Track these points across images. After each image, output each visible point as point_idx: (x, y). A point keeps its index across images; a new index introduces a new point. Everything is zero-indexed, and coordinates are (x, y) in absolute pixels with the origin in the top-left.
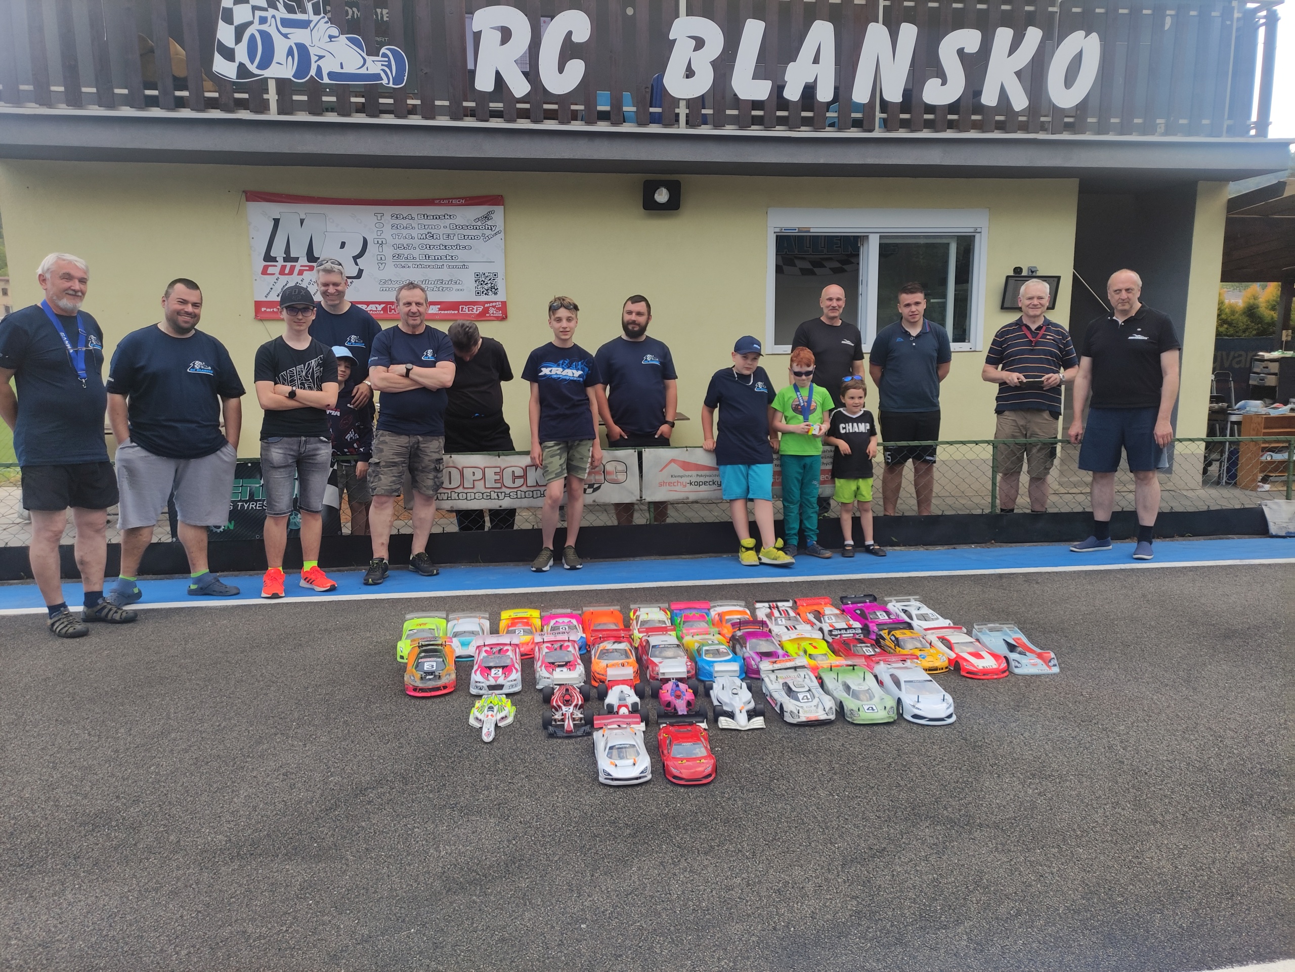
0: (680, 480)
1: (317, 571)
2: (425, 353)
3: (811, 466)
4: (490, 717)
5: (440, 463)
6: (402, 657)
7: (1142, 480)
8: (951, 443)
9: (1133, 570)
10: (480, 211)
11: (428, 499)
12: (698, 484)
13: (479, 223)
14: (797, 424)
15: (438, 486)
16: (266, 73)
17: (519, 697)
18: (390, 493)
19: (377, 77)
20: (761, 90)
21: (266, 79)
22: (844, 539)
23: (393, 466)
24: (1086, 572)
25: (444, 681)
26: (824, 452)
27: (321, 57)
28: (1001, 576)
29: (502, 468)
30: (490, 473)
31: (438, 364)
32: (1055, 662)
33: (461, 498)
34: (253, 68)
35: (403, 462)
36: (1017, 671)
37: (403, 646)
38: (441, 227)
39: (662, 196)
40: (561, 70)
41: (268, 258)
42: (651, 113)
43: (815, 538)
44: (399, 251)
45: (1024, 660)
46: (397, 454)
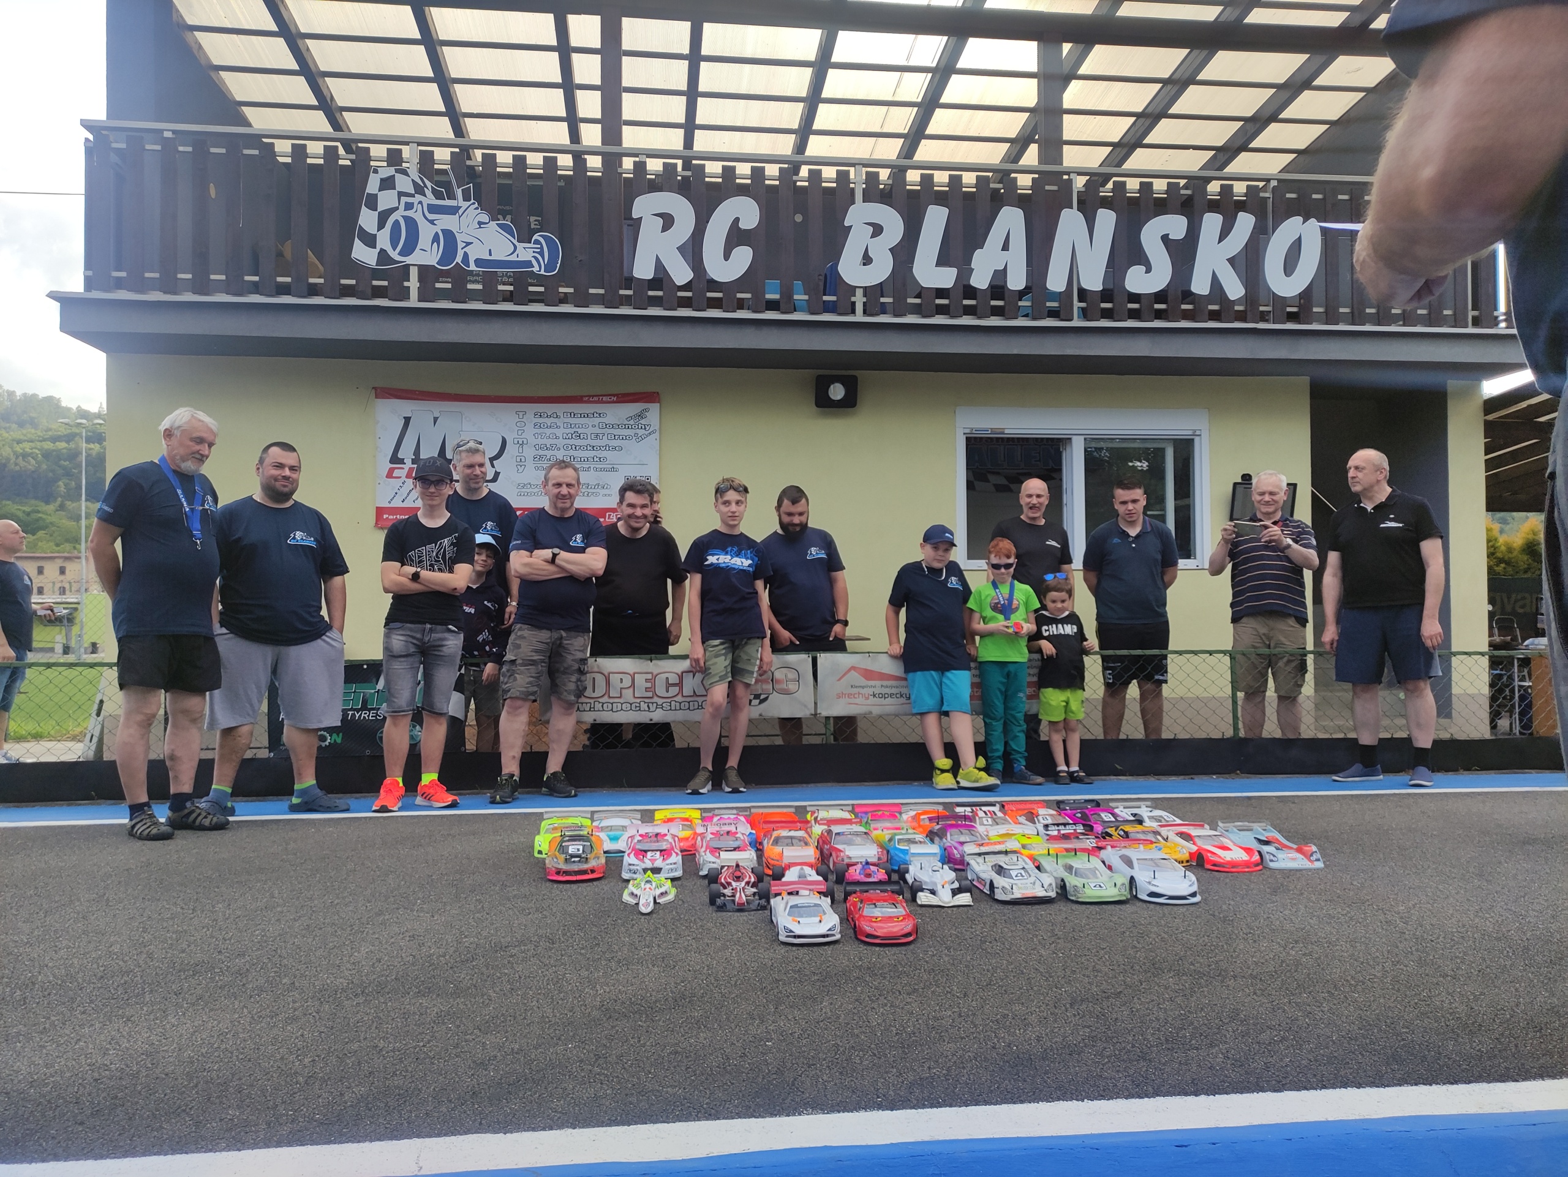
0: (862, 691)
1: (437, 785)
2: (574, 538)
3: (1016, 675)
4: (648, 890)
5: (585, 664)
6: (540, 852)
7: (1413, 692)
8: (1180, 653)
10: (633, 408)
11: (569, 706)
12: (883, 696)
13: (632, 422)
14: (999, 622)
15: (580, 692)
16: (408, 260)
17: (679, 883)
18: (525, 697)
19: (529, 264)
20: (946, 278)
21: (408, 266)
22: (1055, 765)
23: (531, 665)
25: (593, 863)
26: (1030, 660)
27: (468, 244)
28: (1249, 798)
29: (655, 674)
30: (640, 680)
31: (589, 550)
32: (1319, 856)
33: (605, 708)
34: (394, 255)
35: (542, 661)
36: (1272, 865)
37: (542, 840)
38: (589, 425)
39: (837, 392)
40: (727, 257)
41: (395, 459)
42: (824, 302)
43: (1024, 763)
44: (541, 452)
45: (1281, 855)
46: (536, 651)
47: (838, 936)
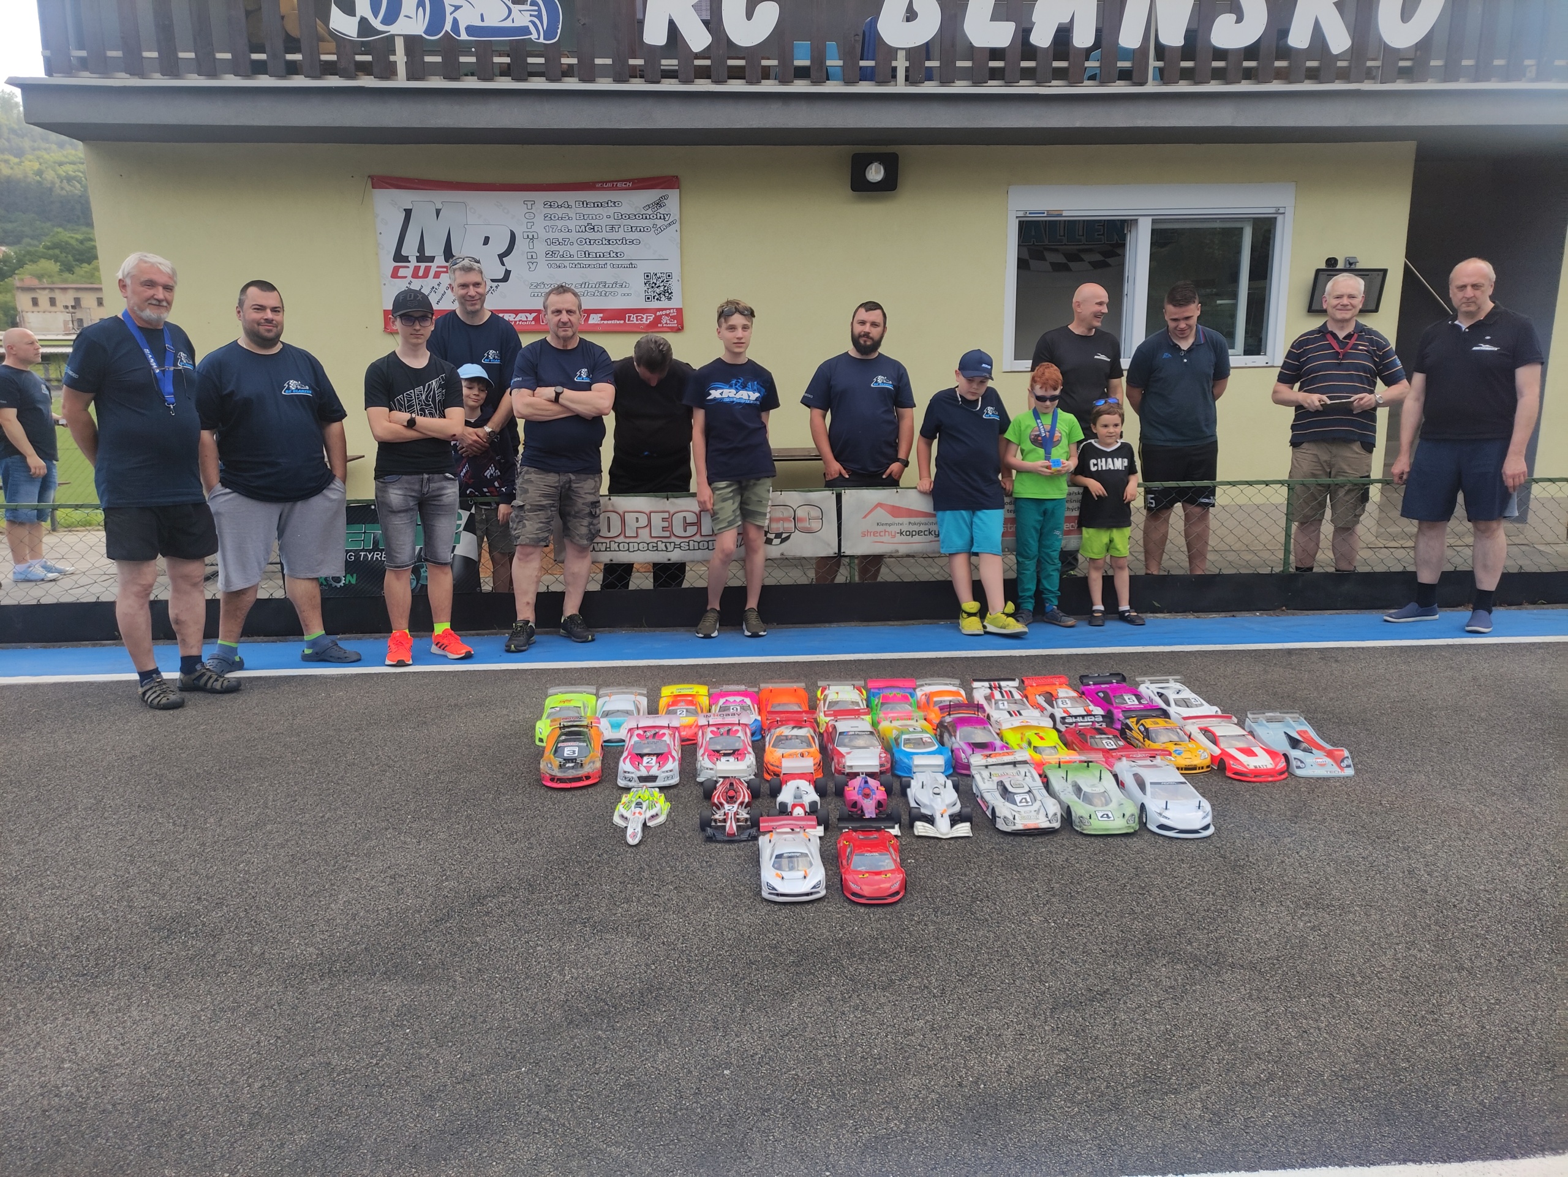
0: (888, 528)
1: (450, 634)
2: (578, 373)
3: (1053, 513)
4: (637, 815)
5: (596, 507)
6: (541, 740)
7: (1483, 532)
8: (1233, 484)
9: (1463, 646)
10: (650, 196)
11: (582, 550)
12: (911, 534)
13: (650, 212)
14: (1036, 459)
15: (594, 534)
16: (393, 29)
17: (675, 791)
18: (538, 543)
19: (525, 30)
20: (1002, 35)
21: (393, 37)
22: (1092, 604)
23: (540, 510)
24: (1401, 648)
25: (587, 769)
26: (1069, 494)
27: (457, 8)
28: (1290, 652)
29: (672, 512)
30: (656, 519)
31: (594, 386)
32: (1349, 761)
33: (621, 548)
34: (376, 23)
35: (552, 506)
36: (1298, 772)
37: (542, 726)
38: (603, 216)
39: (875, 173)
40: (749, 15)
41: (399, 257)
42: (861, 68)
43: (1056, 603)
44: (553, 248)
45: (1308, 758)
46: (545, 496)
47: (823, 893)
